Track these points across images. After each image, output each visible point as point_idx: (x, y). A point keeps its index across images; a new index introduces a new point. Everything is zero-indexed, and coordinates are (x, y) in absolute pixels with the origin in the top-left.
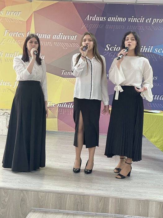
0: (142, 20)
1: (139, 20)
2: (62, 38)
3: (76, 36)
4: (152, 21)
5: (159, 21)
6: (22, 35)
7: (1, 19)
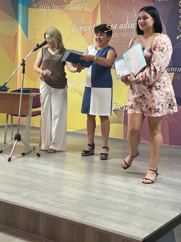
6: (88, 28)
7: (69, 13)
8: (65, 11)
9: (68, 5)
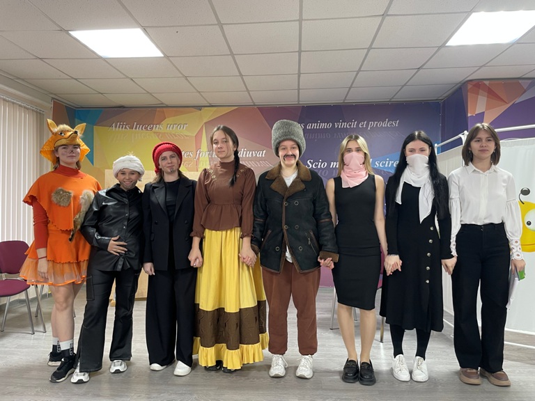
0: (354, 125)
1: (350, 125)
2: (246, 155)
3: (264, 152)
4: (367, 125)
5: (377, 124)
6: (189, 155)
7: (160, 135)
8: (154, 133)
9: (158, 126)
